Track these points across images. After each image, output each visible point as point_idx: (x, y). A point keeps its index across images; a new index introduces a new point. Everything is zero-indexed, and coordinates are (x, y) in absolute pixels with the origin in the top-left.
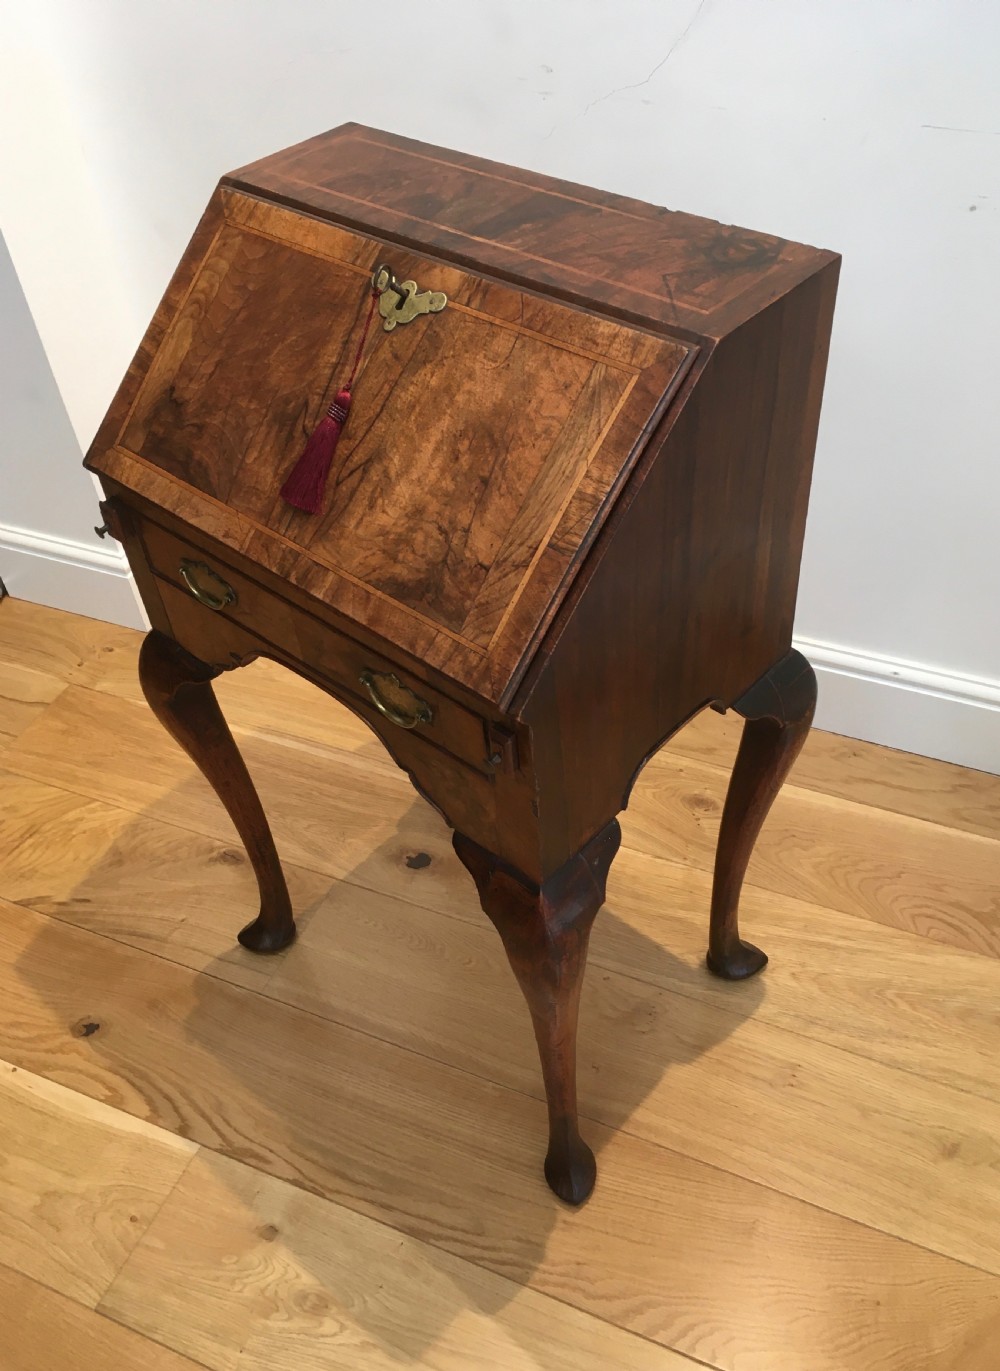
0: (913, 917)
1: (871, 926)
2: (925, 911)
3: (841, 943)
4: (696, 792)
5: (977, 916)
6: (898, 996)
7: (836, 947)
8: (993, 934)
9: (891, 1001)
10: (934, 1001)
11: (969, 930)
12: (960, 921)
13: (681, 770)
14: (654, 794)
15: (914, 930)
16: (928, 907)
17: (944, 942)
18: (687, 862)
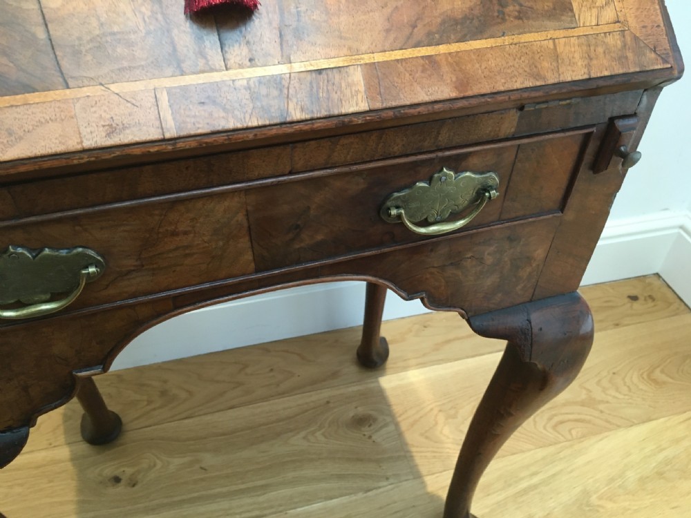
0: (555, 427)
1: (540, 453)
2: (556, 419)
3: (535, 480)
4: (351, 414)
5: (583, 404)
6: (600, 498)
7: (535, 487)
8: (602, 412)
9: (599, 506)
10: (620, 487)
11: (588, 418)
12: (579, 414)
13: (328, 402)
14: (323, 434)
15: (562, 438)
16: (555, 415)
17: (584, 436)
18: (391, 480)
